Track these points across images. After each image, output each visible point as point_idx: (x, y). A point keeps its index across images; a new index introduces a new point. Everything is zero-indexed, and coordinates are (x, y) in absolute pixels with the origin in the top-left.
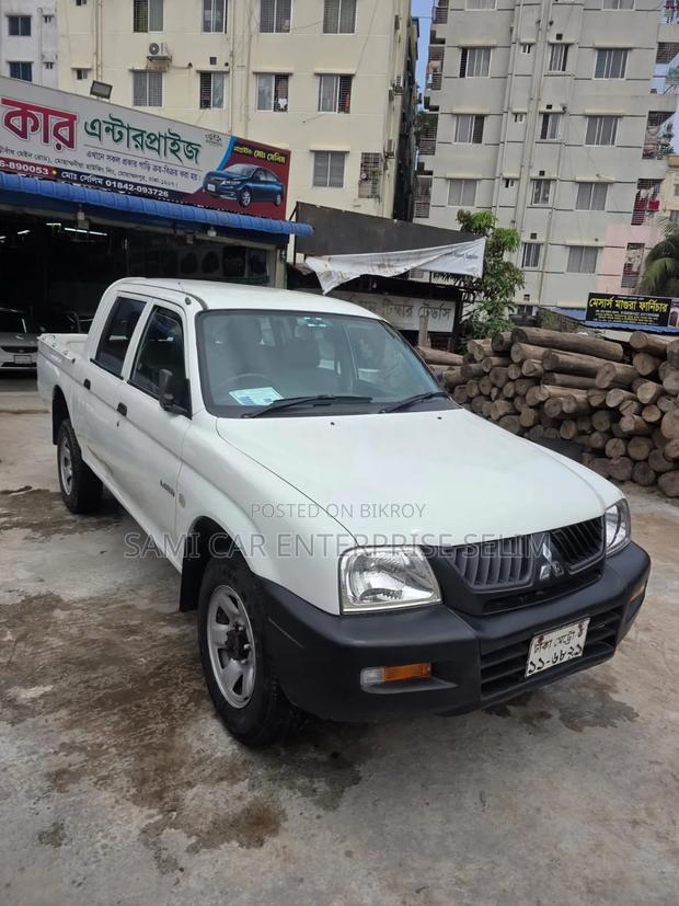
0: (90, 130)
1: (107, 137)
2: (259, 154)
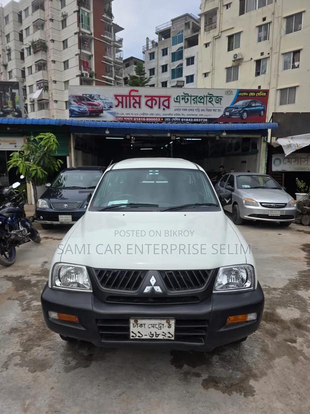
0: (176, 100)
1: (182, 102)
2: (252, 94)
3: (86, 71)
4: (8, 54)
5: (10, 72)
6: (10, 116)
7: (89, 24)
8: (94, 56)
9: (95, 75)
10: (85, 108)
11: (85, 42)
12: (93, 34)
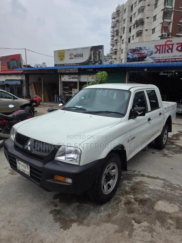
3: (165, 32)
4: (123, 30)
5: (123, 40)
6: (97, 64)
7: (172, 2)
8: (172, 22)
9: (171, 34)
10: (136, 56)
11: (168, 14)
12: (174, 8)
